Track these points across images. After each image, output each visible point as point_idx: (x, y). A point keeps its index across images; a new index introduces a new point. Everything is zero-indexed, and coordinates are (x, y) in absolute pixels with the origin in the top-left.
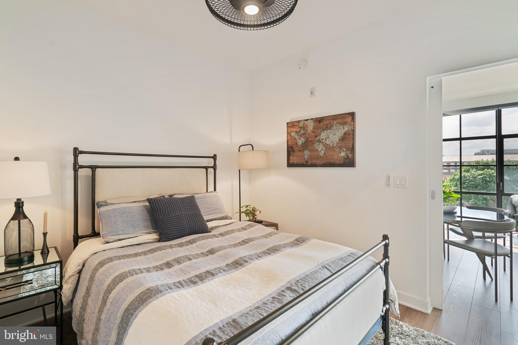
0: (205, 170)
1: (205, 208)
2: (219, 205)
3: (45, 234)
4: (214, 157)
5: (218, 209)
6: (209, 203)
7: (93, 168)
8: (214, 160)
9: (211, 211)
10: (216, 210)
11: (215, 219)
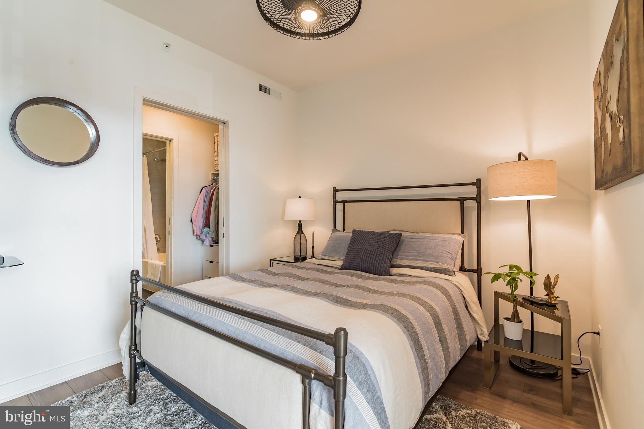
0: (458, 203)
1: (415, 251)
2: (439, 252)
3: (313, 247)
4: (478, 183)
5: (433, 256)
6: (424, 246)
7: (344, 202)
8: (476, 187)
9: (421, 256)
10: (429, 256)
11: (422, 268)
